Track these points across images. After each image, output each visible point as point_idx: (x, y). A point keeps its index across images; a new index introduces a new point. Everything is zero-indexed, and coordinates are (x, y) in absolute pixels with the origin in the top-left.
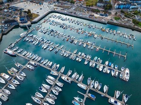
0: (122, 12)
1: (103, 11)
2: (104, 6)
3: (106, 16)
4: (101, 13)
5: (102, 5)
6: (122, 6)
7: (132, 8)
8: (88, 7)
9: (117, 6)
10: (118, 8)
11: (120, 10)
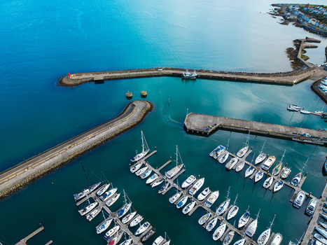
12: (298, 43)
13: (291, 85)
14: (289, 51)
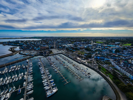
0: (97, 60)
3: (84, 60)
4: (82, 58)
12: (11, 48)
13: (13, 55)
14: (9, 50)
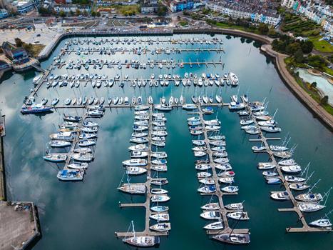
0: (186, 14)
1: (158, 19)
2: (154, 12)
3: (166, 24)
4: (155, 21)
5: (151, 9)
6: (182, 7)
7: (197, 7)
8: (129, 17)
9: (175, 7)
10: (178, 10)
11: (182, 12)
